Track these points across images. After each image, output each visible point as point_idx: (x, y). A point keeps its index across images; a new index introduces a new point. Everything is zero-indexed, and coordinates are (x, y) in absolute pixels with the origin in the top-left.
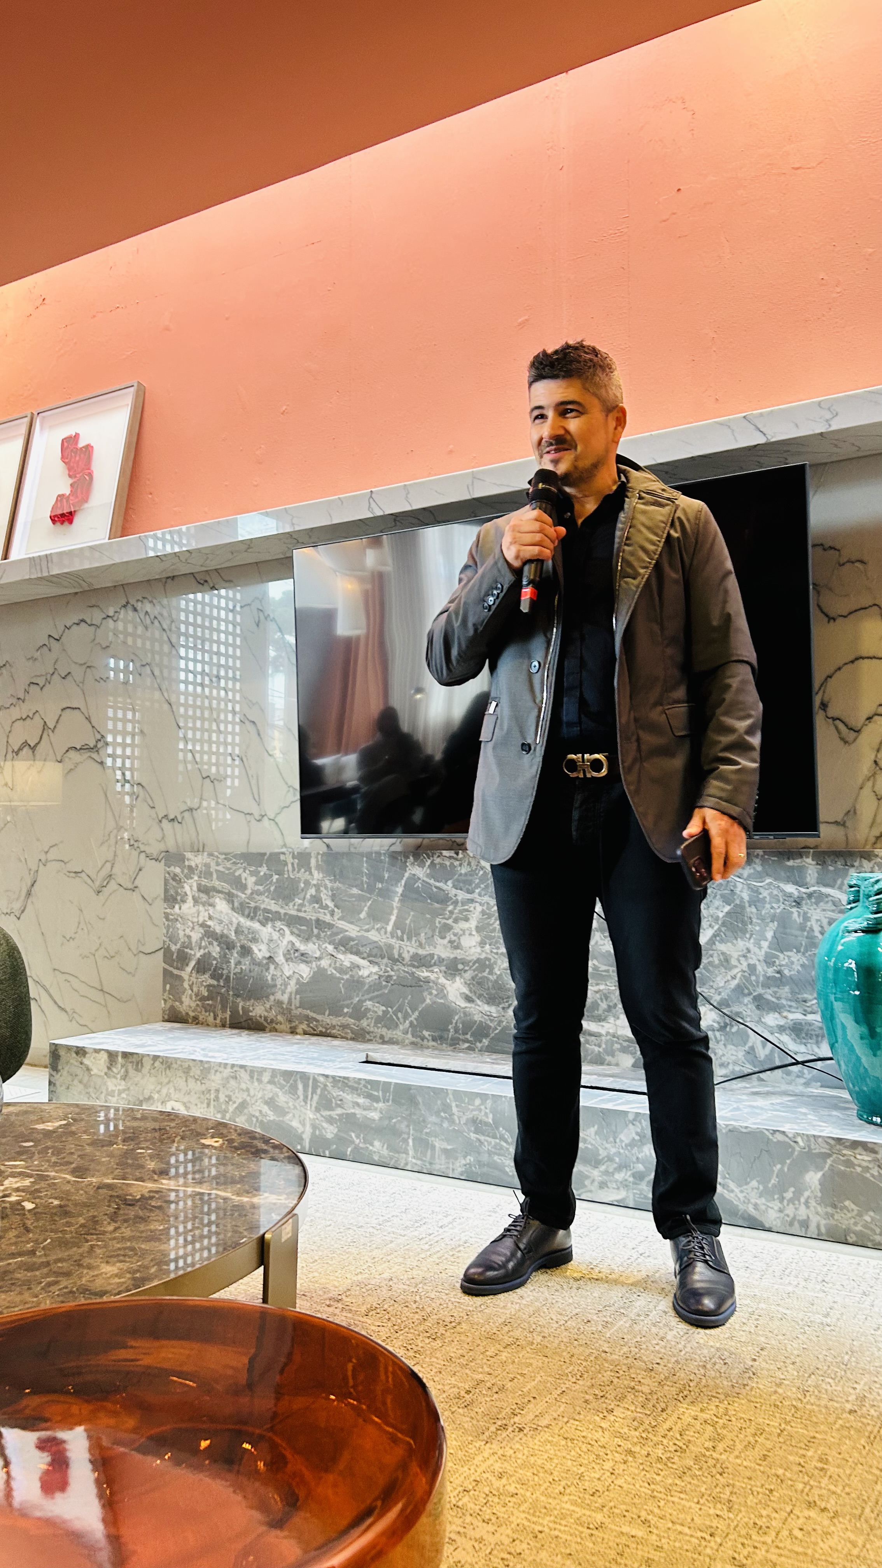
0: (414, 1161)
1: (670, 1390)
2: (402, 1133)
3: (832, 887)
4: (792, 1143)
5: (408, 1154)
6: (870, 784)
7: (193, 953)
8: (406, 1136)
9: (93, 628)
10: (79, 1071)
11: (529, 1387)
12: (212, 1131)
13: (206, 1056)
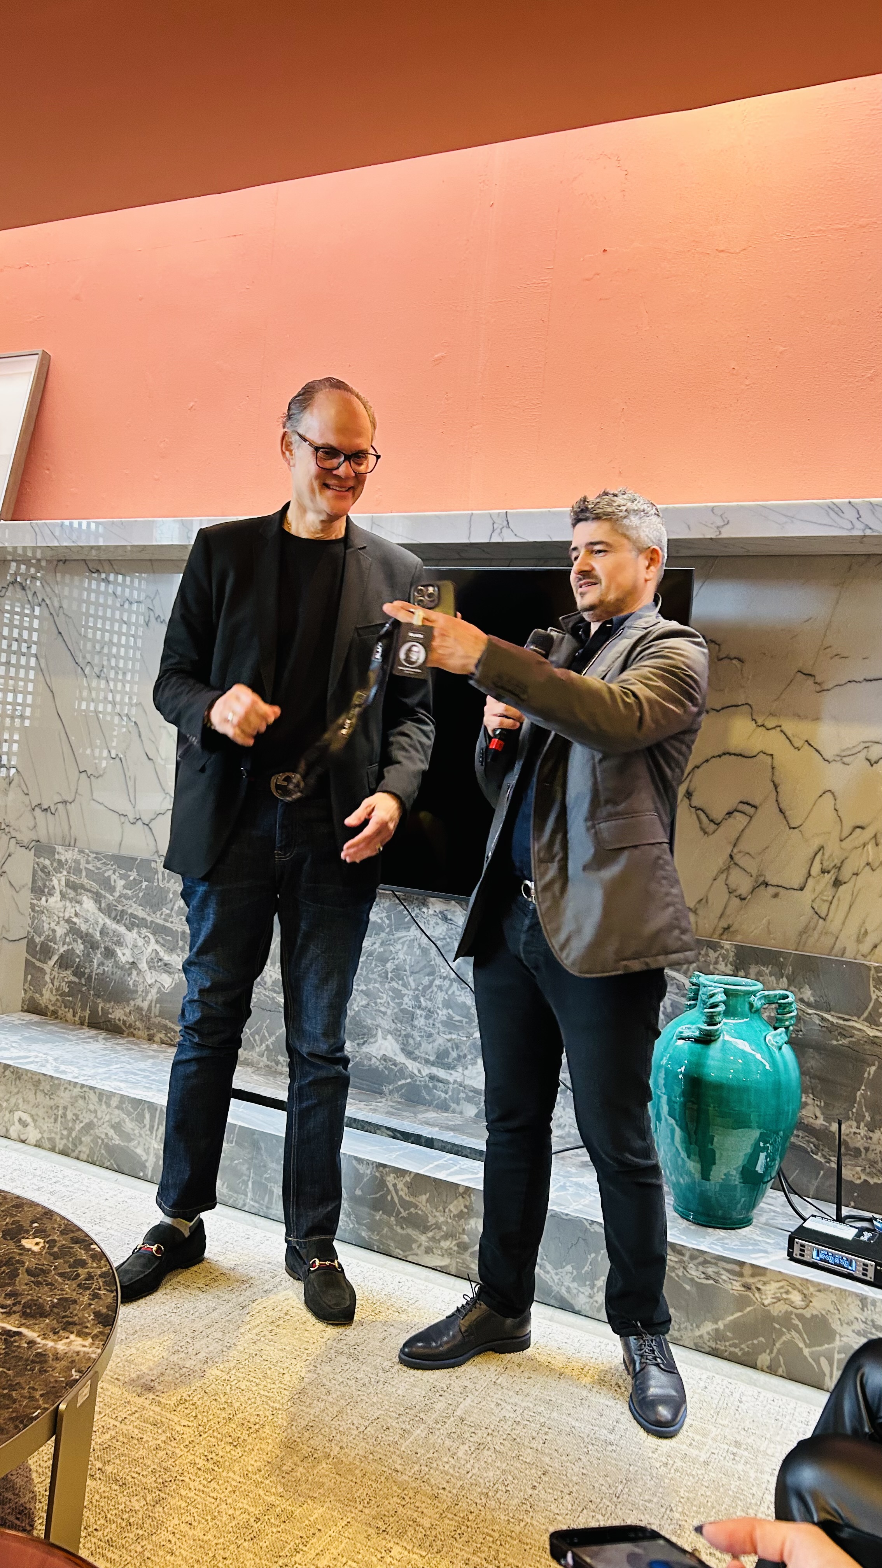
0: (252, 1203)
2: (242, 1175)
3: (678, 971)
5: (246, 1195)
6: (724, 876)
7: (56, 947)
8: (246, 1178)
11: (316, 1515)
12: (36, 1225)
13: (57, 1070)
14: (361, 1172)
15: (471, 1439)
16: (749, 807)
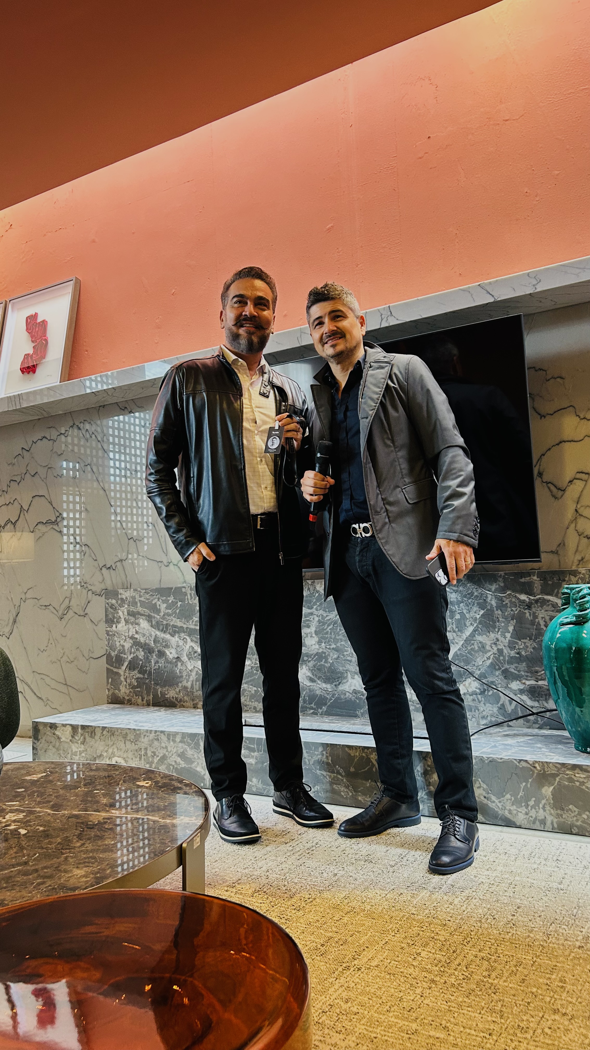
1: (457, 938)
3: (551, 595)
4: (532, 768)
6: (573, 525)
7: (126, 656)
9: (51, 442)
10: (53, 740)
11: (363, 940)
12: (144, 776)
13: (137, 725)
14: (352, 755)
16: (583, 475)
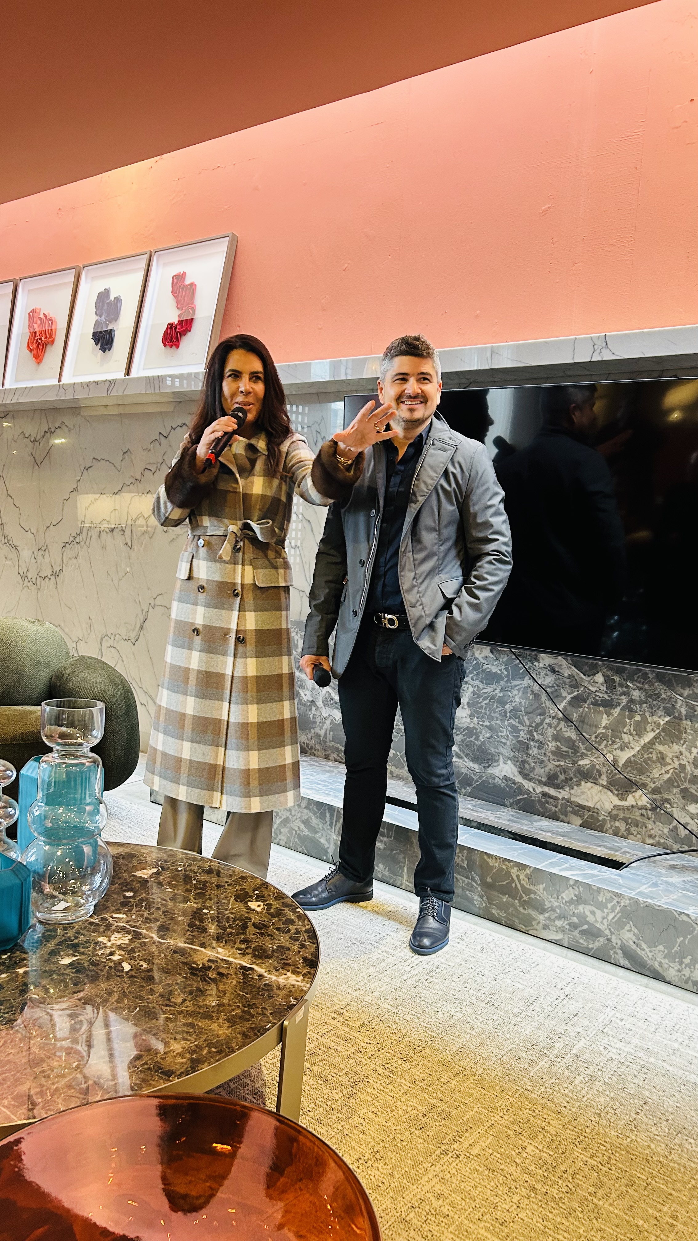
4: (694, 924)
12: (257, 892)
15: (585, 1072)
